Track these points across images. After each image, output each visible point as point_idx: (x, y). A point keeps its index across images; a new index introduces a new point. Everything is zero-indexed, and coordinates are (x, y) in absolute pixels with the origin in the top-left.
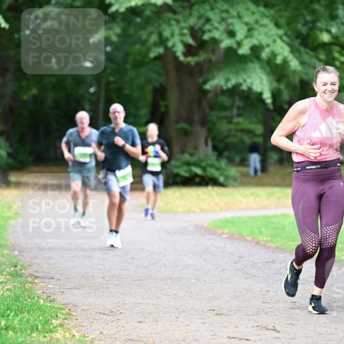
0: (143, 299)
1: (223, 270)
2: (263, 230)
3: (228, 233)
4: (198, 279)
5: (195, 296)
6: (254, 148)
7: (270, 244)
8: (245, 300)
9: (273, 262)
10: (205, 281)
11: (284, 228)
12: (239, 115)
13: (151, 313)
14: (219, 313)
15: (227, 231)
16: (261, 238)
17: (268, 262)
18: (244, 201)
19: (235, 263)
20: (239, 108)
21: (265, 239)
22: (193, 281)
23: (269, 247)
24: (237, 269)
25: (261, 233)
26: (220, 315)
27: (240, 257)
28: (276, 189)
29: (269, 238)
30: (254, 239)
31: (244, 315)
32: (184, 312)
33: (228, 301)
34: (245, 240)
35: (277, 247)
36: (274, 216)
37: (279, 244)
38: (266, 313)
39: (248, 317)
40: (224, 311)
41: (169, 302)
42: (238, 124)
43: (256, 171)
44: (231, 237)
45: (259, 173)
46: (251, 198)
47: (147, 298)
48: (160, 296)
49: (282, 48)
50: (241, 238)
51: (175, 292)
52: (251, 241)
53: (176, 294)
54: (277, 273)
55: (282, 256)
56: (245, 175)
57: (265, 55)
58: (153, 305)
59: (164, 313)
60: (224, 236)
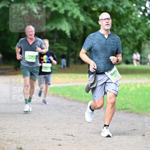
0: (15, 123)
1: (50, 110)
2: (67, 92)
3: (52, 93)
4: (38, 114)
5: (38, 121)
6: (63, 57)
7: (70, 98)
8: (59, 123)
9: (72, 106)
10: (42, 114)
11: (76, 91)
12: (57, 42)
13: (18, 129)
14: (48, 128)
15: (51, 92)
16: (66, 96)
17: (69, 106)
18: (59, 79)
19: (55, 106)
20: (57, 39)
21: (68, 96)
22: (37, 114)
23: (70, 100)
24: (56, 109)
25: (66, 93)
26: (49, 129)
27: (58, 104)
28: (73, 75)
29: (70, 96)
30: (63, 96)
31: (59, 129)
32: (33, 128)
33: (52, 123)
34: (59, 97)
35: (73, 100)
36: (72, 86)
37: (74, 98)
38: (69, 128)
39: (61, 130)
40: (50, 128)
41: (26, 124)
42: (56, 46)
43: (64, 67)
44: (53, 95)
45: (66, 67)
46: (62, 78)
47: (17, 122)
48: (22, 121)
49: (77, 11)
50: (58, 96)
51: (29, 119)
52: (62, 97)
53: (29, 120)
54: (73, 111)
55: (75, 104)
56: (60, 68)
57: (69, 14)
58: (19, 125)
59: (24, 128)
60: (50, 95)
